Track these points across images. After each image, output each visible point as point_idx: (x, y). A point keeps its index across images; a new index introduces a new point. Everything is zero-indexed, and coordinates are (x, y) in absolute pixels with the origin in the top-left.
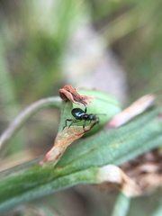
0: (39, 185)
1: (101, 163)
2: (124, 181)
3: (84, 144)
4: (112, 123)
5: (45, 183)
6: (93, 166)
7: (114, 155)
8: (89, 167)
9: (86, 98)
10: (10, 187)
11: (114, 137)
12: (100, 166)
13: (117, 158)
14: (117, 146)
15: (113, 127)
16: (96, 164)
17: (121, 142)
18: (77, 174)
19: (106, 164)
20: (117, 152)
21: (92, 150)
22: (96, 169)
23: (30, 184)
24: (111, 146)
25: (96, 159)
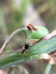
0: (20, 59)
1: (42, 52)
2: (50, 59)
3: (35, 45)
4: (46, 38)
5: (22, 58)
6: (39, 53)
7: (46, 50)
8: (37, 54)
9: (37, 29)
10: (10, 59)
11: (46, 43)
12: (41, 54)
13: (47, 51)
14: (48, 46)
15: (46, 40)
16: (39, 52)
17: (49, 45)
18: (33, 56)
19: (43, 53)
20: (48, 49)
21: (38, 48)
22: (40, 54)
23: (17, 58)
24: (45, 46)
25: (40, 51)
